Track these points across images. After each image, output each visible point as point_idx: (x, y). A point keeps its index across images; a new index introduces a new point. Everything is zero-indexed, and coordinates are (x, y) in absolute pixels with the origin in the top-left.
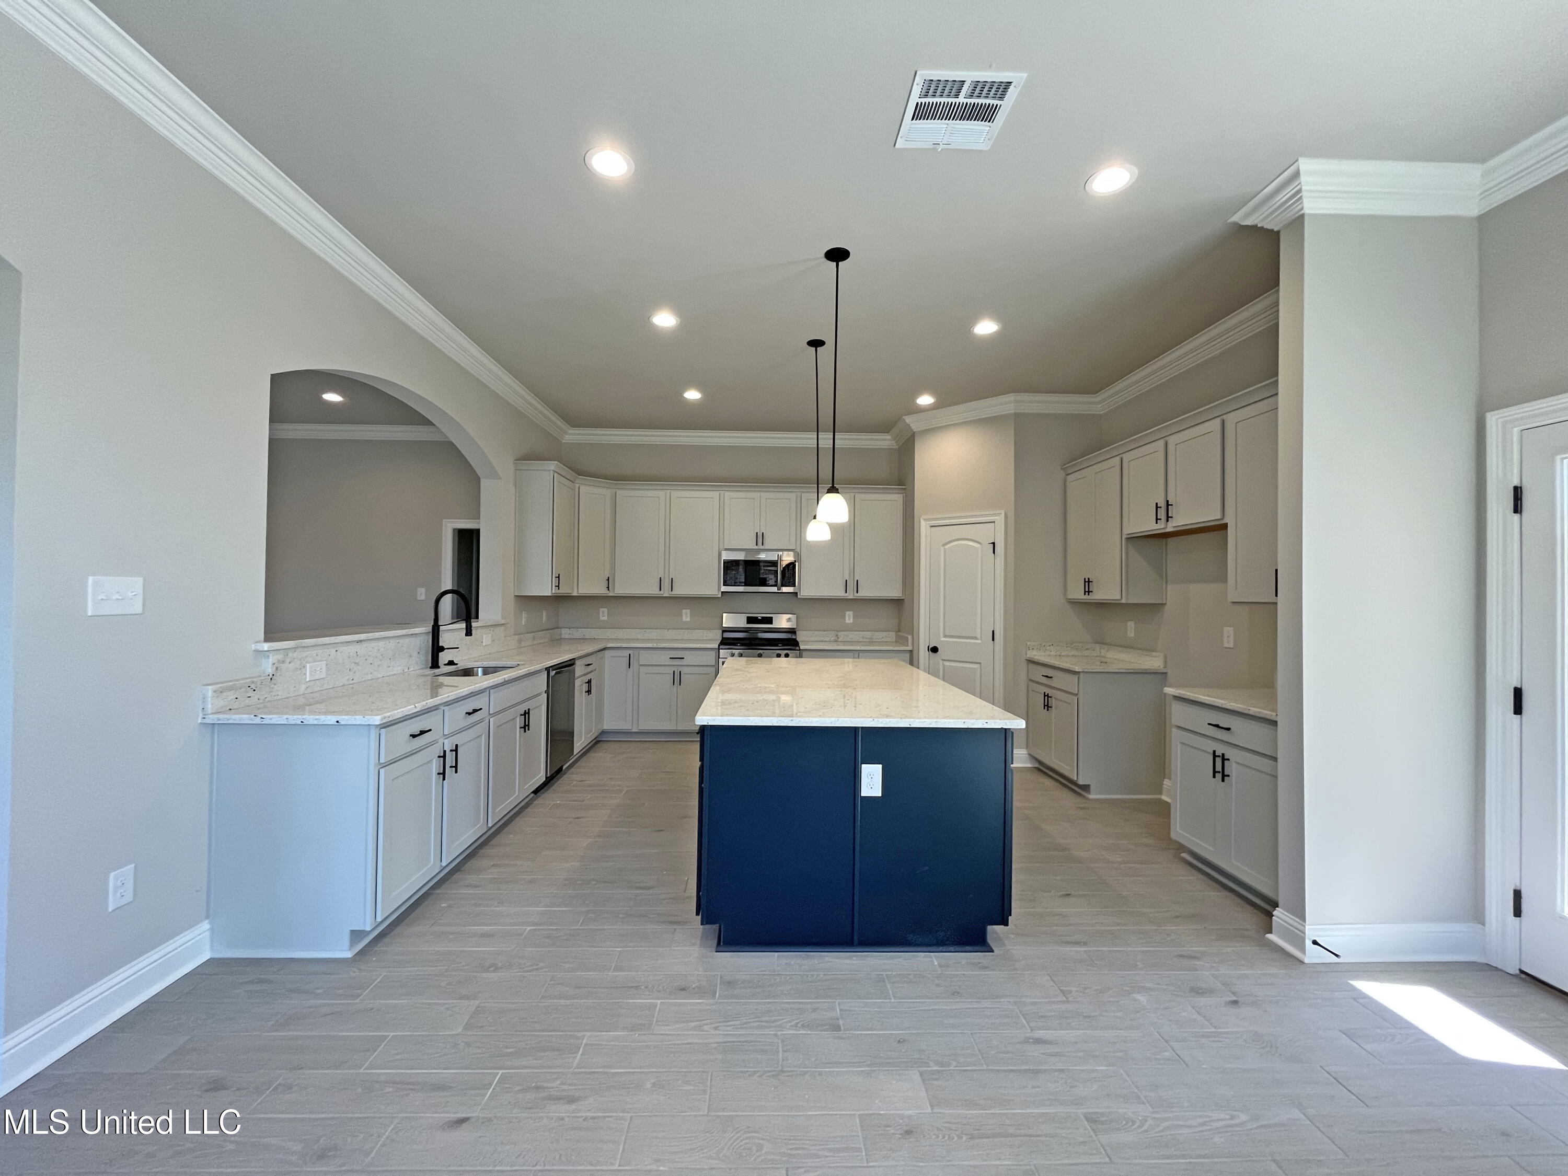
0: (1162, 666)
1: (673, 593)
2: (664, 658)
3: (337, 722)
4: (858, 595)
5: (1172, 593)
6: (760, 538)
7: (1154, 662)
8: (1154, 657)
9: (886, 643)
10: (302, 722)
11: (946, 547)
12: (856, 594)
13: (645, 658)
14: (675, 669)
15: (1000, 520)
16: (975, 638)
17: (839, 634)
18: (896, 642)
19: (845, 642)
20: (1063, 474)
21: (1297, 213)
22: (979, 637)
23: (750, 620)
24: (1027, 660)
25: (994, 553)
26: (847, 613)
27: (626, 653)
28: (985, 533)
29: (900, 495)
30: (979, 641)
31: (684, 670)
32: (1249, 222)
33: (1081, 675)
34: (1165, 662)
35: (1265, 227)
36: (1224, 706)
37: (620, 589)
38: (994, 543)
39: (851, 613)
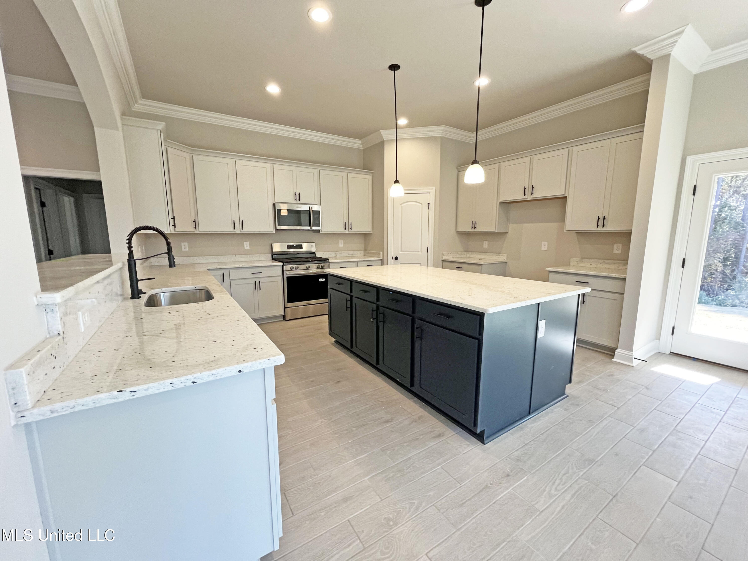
0: (506, 260)
1: (244, 230)
2: (248, 273)
3: (240, 371)
4: (351, 231)
5: (512, 228)
6: (297, 197)
7: (502, 258)
8: (502, 256)
9: (359, 257)
10: (194, 382)
11: (402, 205)
12: (350, 231)
13: (234, 275)
14: (255, 280)
15: (432, 192)
16: (418, 251)
17: (337, 253)
18: (364, 255)
19: (341, 257)
20: (457, 171)
21: (667, 52)
22: (420, 251)
23: (289, 247)
24: (442, 261)
25: (429, 209)
26: (340, 241)
27: (222, 272)
28: (424, 199)
29: (370, 176)
30: (420, 253)
31: (262, 280)
32: (640, 52)
33: (483, 266)
34: (507, 258)
35: (647, 56)
36: (586, 274)
37: (203, 228)
38: (429, 204)
39: (342, 241)
